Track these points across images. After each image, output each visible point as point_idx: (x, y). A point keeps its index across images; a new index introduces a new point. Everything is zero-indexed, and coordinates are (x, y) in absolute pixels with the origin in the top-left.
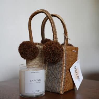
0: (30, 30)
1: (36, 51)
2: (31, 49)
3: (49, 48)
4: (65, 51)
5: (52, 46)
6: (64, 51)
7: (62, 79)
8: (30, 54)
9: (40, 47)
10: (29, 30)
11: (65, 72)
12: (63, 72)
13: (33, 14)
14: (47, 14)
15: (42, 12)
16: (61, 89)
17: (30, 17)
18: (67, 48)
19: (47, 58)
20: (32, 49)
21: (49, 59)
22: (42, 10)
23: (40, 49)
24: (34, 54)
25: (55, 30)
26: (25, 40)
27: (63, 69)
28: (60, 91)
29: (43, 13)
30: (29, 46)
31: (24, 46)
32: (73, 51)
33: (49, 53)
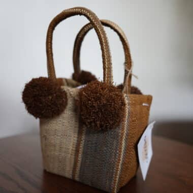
0: (50, 52)
1: (61, 102)
2: (50, 97)
3: (94, 98)
4: (129, 105)
5: (101, 94)
6: (126, 106)
7: (118, 166)
8: (49, 108)
9: (71, 90)
10: (47, 52)
11: (125, 150)
12: (120, 151)
13: (58, 16)
14: (92, 18)
15: (81, 14)
16: (115, 185)
17: (51, 23)
18: (134, 99)
19: (89, 121)
20: (52, 98)
21: (93, 124)
22: (81, 8)
23: (71, 95)
24: (58, 107)
25: (109, 57)
26: (37, 76)
27: (121, 144)
28: (112, 188)
29: (83, 16)
30: (46, 90)
31: (35, 90)
32: (144, 104)
33: (94, 111)
